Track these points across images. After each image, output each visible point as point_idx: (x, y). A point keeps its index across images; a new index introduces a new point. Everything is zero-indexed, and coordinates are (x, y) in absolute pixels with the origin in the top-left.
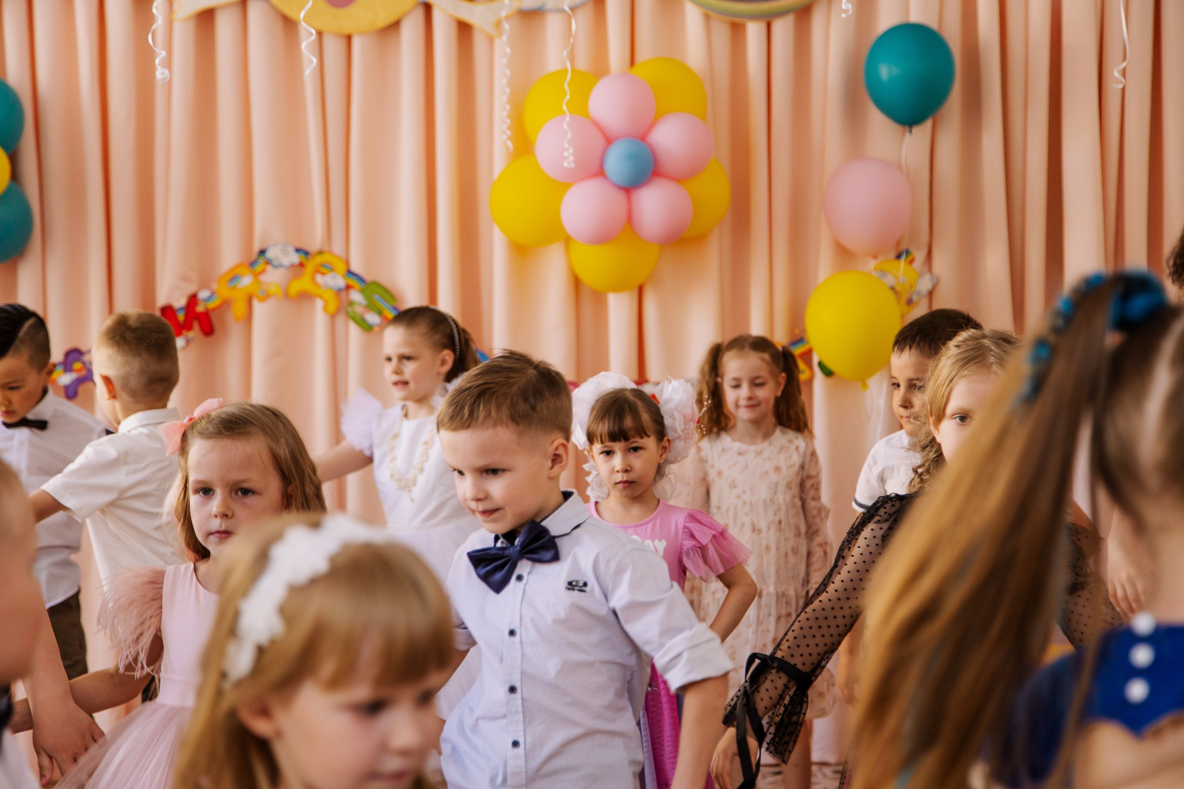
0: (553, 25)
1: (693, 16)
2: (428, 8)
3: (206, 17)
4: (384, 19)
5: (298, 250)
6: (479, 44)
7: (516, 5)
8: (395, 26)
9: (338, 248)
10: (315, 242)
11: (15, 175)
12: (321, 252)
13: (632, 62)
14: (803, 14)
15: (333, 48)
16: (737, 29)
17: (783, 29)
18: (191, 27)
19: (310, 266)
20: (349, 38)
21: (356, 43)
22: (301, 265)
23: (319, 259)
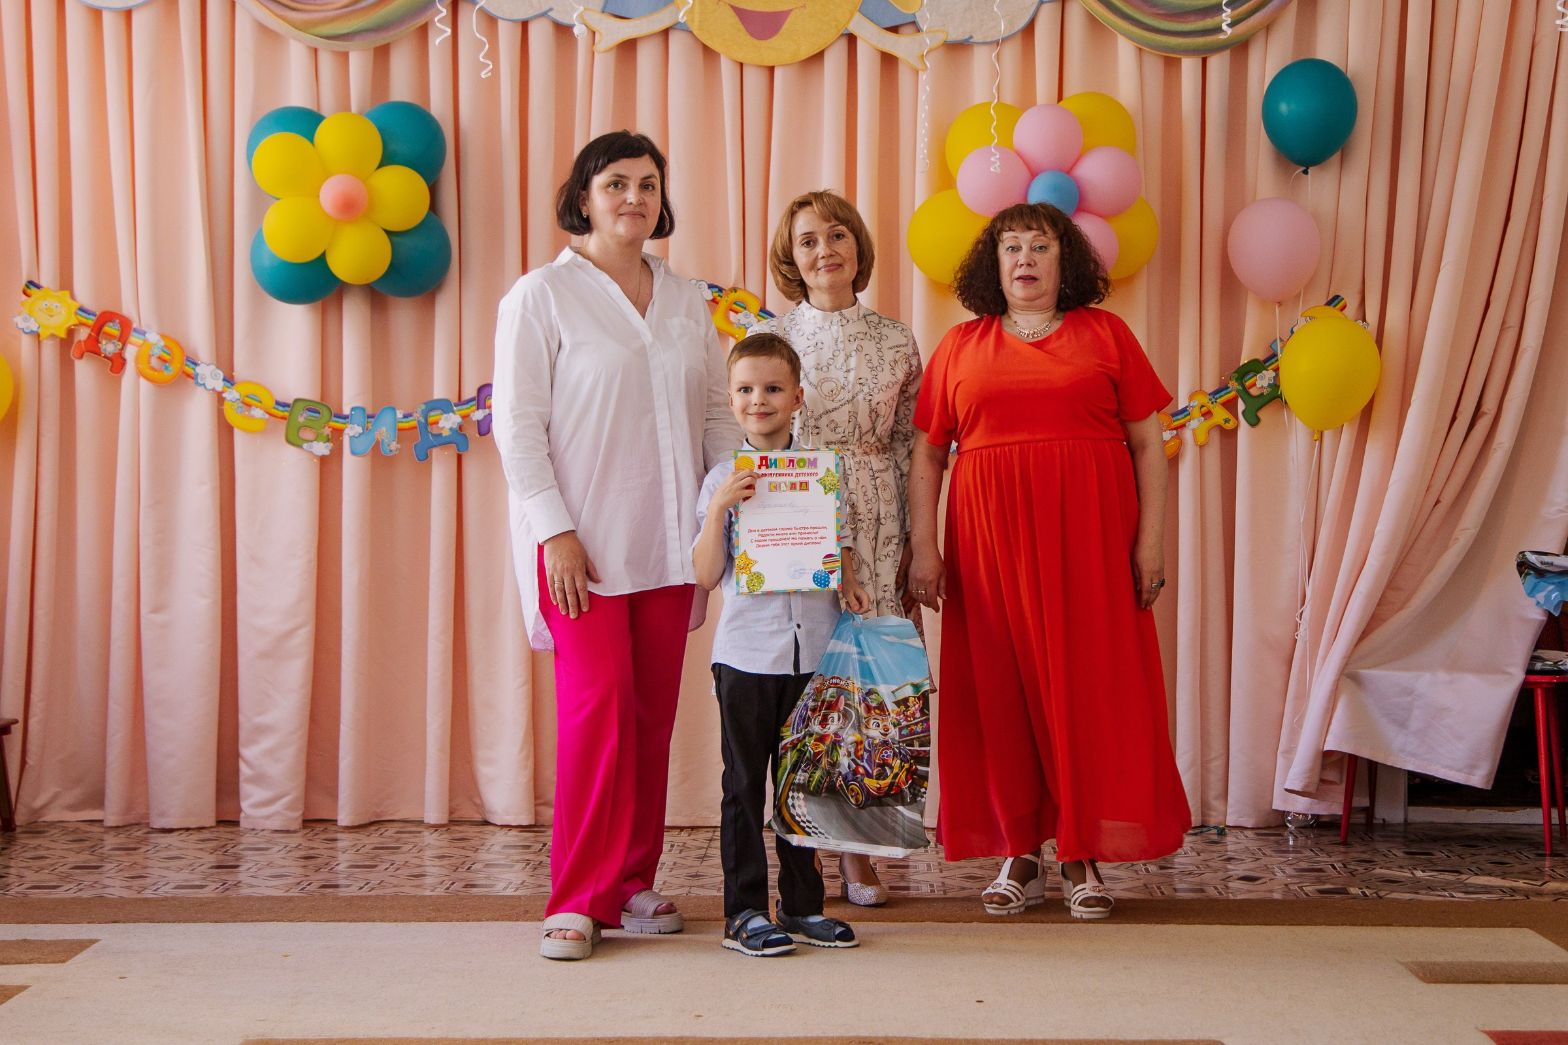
0: (981, 58)
1: (1125, 50)
2: (852, 39)
3: (628, 48)
4: (807, 51)
5: (711, 286)
6: (904, 77)
7: (942, 37)
8: (818, 57)
9: (753, 285)
10: (729, 277)
11: (434, 206)
12: (735, 290)
13: (1060, 98)
14: (1240, 48)
15: (755, 81)
16: (1171, 64)
17: (1218, 65)
18: (612, 57)
19: (723, 304)
20: (771, 70)
21: (778, 73)
22: (714, 300)
23: (733, 296)
